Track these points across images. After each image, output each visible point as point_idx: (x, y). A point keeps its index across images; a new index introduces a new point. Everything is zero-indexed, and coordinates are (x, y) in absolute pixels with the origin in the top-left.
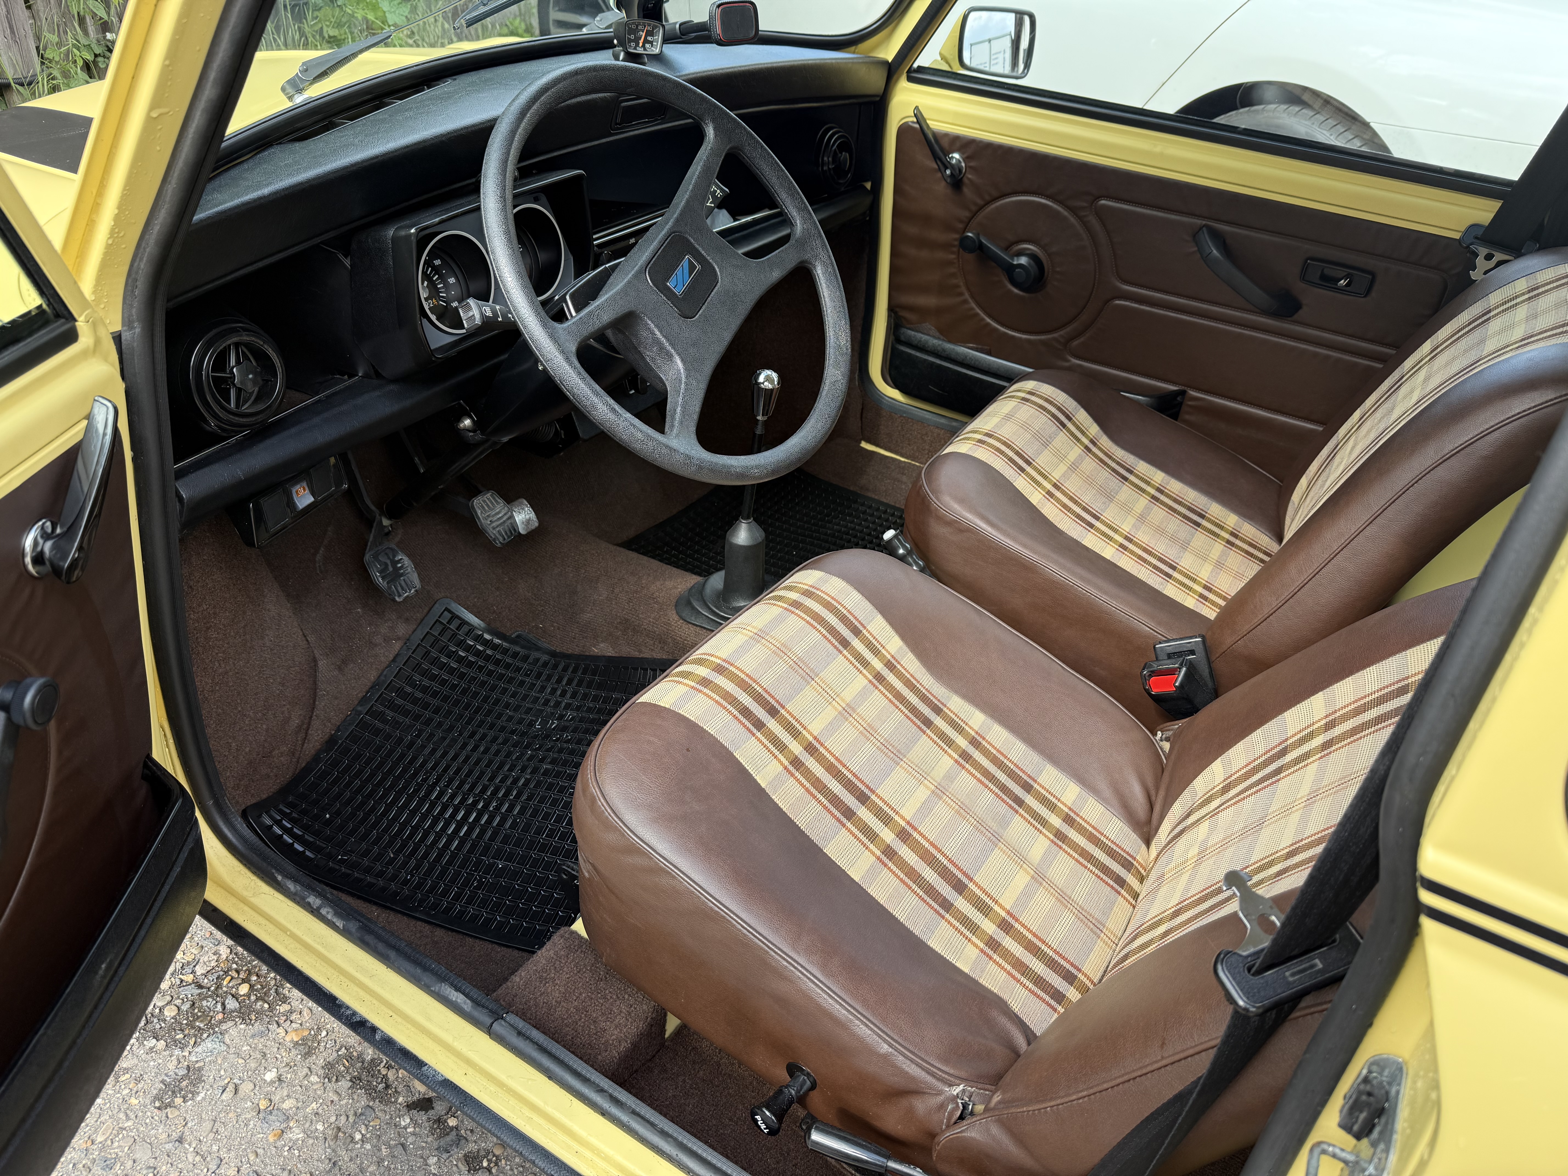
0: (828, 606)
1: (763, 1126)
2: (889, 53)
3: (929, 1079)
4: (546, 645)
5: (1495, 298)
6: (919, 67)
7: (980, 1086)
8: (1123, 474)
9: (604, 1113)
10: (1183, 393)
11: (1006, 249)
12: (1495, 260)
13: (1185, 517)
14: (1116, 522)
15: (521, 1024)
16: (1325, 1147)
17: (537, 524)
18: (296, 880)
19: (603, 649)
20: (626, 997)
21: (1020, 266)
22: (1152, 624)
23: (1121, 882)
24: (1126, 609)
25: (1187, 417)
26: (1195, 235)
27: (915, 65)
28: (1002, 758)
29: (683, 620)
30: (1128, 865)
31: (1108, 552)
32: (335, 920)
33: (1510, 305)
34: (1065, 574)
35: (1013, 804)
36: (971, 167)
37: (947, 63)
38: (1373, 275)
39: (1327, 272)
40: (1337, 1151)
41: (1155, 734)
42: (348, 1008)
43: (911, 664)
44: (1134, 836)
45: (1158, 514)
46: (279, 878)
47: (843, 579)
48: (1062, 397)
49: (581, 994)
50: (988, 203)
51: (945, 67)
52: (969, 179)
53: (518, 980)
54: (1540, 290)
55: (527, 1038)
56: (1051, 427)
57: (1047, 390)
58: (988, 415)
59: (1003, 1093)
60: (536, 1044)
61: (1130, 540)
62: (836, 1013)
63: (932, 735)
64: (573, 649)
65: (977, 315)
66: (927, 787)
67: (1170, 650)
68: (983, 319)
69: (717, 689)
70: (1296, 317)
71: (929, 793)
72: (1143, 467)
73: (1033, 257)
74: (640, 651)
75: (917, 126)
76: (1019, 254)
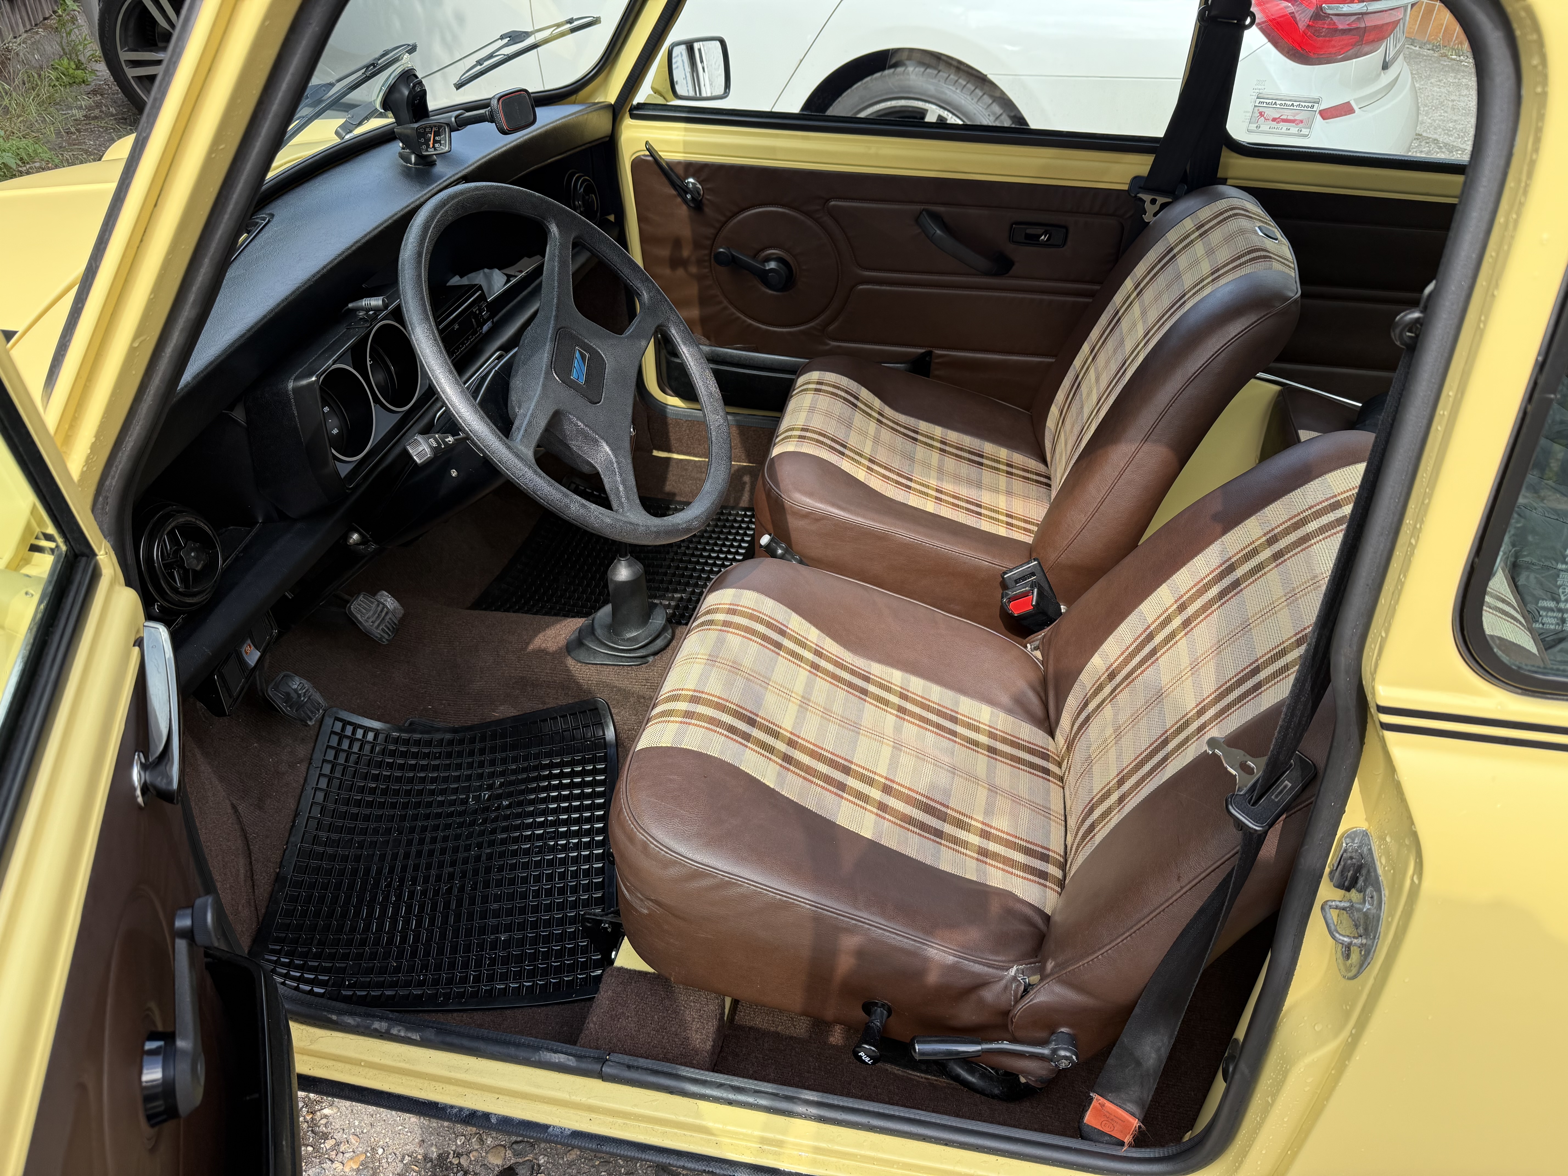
0: (752, 617)
1: (867, 1059)
2: (611, 94)
3: (991, 970)
4: (442, 725)
5: (1172, 236)
6: (638, 104)
7: (1027, 961)
8: (912, 436)
9: (730, 1103)
10: (930, 353)
11: (754, 257)
12: (1158, 203)
13: (970, 460)
14: (924, 480)
15: (626, 1059)
16: (1330, 903)
17: (403, 612)
18: (352, 1014)
19: (504, 711)
20: (692, 1004)
21: (772, 270)
22: (989, 559)
23: (1047, 771)
24: (967, 552)
25: (937, 373)
26: (917, 219)
27: (635, 102)
28: (927, 702)
29: (581, 662)
30: (1045, 757)
31: (930, 507)
32: (409, 1035)
33: (1186, 243)
34: (913, 535)
35: (951, 737)
36: (708, 189)
37: (661, 95)
38: (1066, 228)
39: (1029, 231)
40: (1338, 903)
41: (1026, 647)
42: (452, 1107)
43: (831, 647)
44: (1041, 733)
45: (950, 463)
46: (334, 1017)
47: (754, 590)
48: (844, 381)
49: (653, 1017)
50: (730, 218)
51: (661, 101)
52: (708, 200)
53: (592, 1025)
54: (1207, 227)
55: (637, 1068)
56: (847, 410)
57: (831, 377)
58: (794, 411)
59: (1054, 959)
60: (646, 1069)
61: (941, 492)
62: (906, 946)
63: (871, 701)
64: (473, 719)
65: (739, 318)
66: (888, 745)
67: (1016, 577)
68: (745, 321)
69: (701, 717)
70: (1011, 273)
71: (891, 749)
72: (923, 426)
73: (779, 260)
74: (544, 703)
75: (650, 158)
76: (768, 259)
